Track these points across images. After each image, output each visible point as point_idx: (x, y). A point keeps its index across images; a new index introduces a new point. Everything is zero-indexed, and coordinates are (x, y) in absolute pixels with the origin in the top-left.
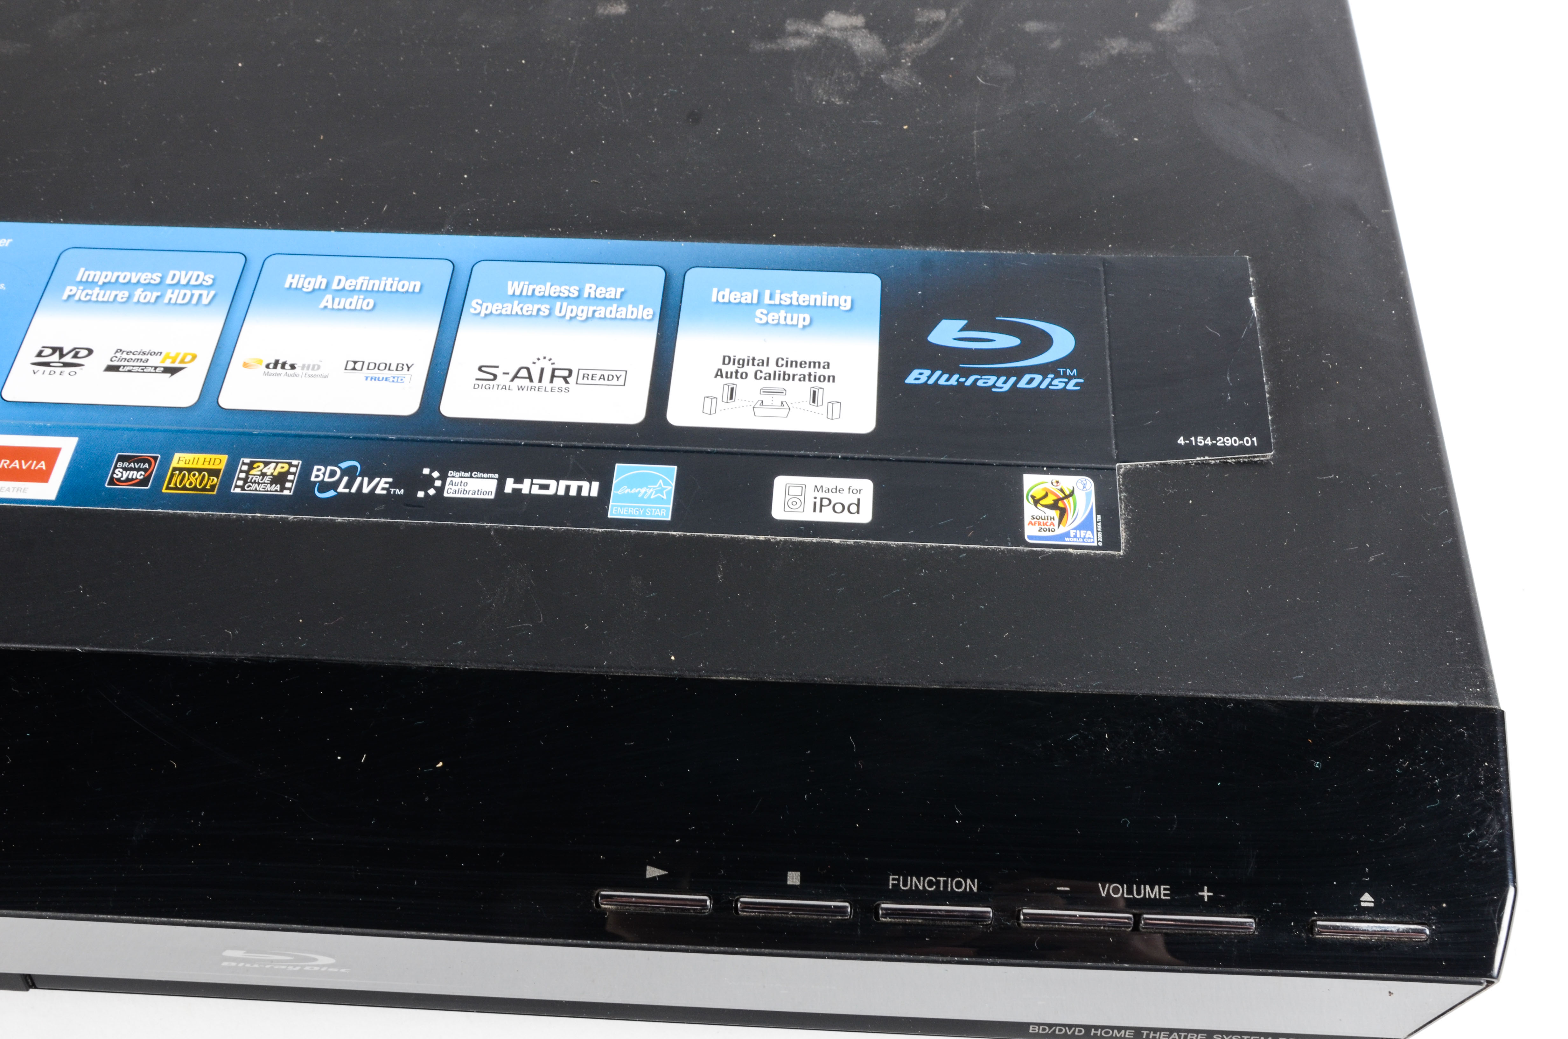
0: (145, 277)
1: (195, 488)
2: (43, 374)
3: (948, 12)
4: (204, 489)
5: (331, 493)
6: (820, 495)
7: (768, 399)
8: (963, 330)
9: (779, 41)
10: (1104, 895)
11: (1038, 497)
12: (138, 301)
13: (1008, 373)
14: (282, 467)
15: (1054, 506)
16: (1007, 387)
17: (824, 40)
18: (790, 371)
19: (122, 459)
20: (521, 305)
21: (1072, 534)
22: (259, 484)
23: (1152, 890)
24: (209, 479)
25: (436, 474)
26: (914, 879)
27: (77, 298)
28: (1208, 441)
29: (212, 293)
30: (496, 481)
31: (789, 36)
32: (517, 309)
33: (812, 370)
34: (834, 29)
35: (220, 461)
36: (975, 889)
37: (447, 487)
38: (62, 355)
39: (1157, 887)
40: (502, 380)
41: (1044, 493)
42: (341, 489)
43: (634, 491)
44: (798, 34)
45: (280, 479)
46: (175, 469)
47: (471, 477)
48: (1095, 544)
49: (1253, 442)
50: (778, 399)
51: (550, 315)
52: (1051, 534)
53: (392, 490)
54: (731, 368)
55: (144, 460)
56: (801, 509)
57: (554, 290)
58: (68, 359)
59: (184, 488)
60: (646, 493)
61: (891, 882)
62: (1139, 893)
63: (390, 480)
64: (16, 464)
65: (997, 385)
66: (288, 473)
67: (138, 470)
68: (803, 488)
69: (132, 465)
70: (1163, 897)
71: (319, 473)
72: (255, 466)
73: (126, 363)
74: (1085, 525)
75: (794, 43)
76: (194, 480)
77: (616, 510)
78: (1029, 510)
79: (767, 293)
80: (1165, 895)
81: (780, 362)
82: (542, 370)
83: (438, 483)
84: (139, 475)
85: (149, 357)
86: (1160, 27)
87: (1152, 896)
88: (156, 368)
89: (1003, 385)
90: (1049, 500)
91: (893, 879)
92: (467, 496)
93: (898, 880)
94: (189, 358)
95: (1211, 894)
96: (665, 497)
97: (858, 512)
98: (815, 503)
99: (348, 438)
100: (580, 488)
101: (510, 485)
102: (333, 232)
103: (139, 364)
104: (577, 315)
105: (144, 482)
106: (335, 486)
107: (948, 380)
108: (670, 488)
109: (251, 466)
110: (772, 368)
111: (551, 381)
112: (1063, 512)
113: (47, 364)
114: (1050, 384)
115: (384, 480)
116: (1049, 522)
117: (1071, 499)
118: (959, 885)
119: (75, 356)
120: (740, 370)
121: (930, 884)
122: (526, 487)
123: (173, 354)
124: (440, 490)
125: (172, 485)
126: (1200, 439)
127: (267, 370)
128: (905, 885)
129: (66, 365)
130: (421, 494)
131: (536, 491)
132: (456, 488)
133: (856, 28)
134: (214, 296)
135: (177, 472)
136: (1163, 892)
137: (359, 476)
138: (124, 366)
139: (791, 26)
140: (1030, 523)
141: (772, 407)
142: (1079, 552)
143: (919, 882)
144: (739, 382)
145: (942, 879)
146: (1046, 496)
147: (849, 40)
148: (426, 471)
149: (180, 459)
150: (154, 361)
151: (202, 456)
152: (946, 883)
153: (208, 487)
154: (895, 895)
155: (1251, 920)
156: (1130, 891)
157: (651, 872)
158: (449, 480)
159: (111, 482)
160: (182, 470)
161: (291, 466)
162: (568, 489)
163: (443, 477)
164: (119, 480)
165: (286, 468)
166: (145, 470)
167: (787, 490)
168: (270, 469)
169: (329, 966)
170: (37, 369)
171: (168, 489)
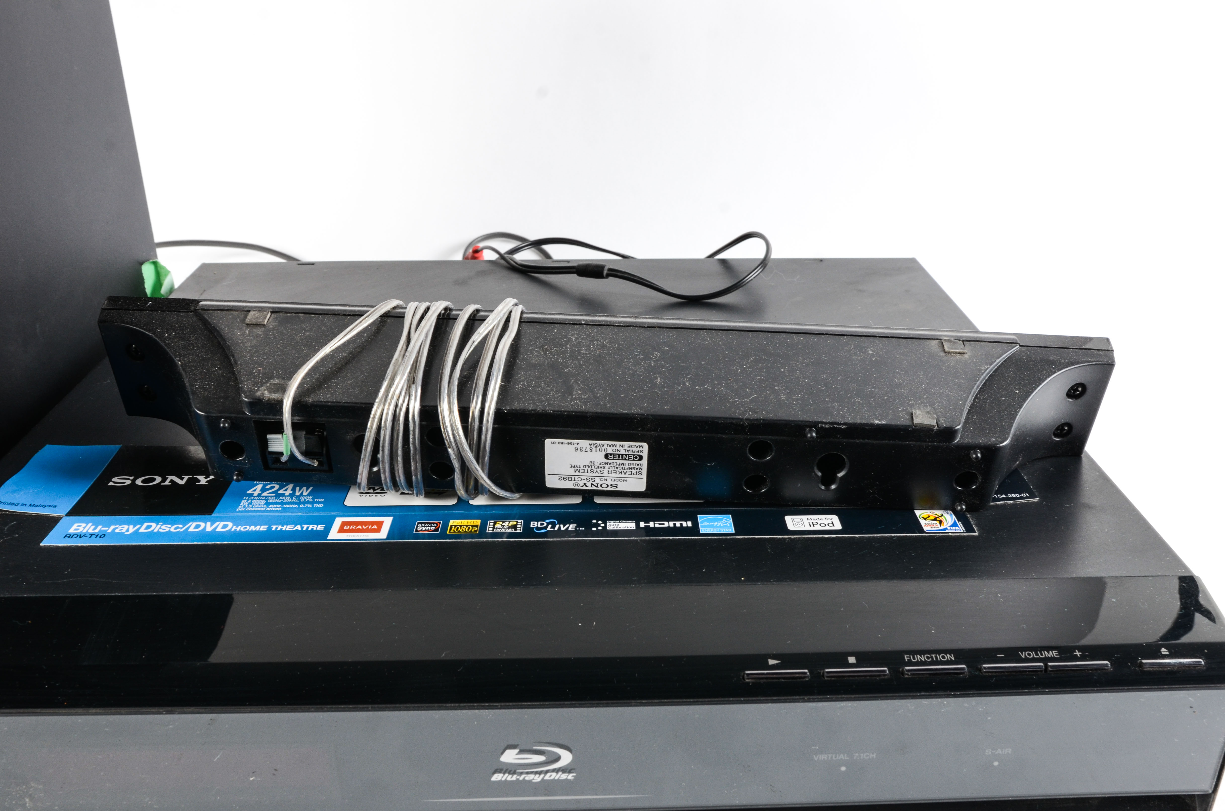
1: (466, 531)
2: (365, 496)
4: (471, 532)
5: (544, 531)
6: (811, 522)
10: (1023, 657)
11: (925, 517)
14: (513, 523)
15: (935, 519)
19: (420, 523)
21: (949, 528)
22: (502, 529)
23: (1049, 653)
24: (472, 529)
25: (600, 522)
26: (918, 656)
28: (1004, 496)
30: (634, 523)
35: (477, 522)
36: (953, 659)
37: (608, 526)
39: (1050, 652)
41: (928, 516)
42: (549, 529)
43: (711, 524)
45: (513, 527)
46: (452, 526)
47: (620, 522)
48: (962, 531)
49: (1026, 495)
52: (937, 529)
53: (578, 528)
55: (434, 523)
56: (803, 526)
59: (459, 531)
60: (718, 524)
61: (906, 658)
62: (1042, 655)
63: (576, 525)
64: (361, 527)
66: (517, 525)
67: (431, 527)
68: (802, 520)
69: (427, 525)
70: (1055, 656)
71: (534, 524)
72: (497, 523)
74: (955, 525)
76: (464, 529)
77: (702, 530)
78: (922, 522)
80: (1056, 655)
83: (603, 525)
87: (1050, 656)
90: (932, 518)
91: (907, 657)
92: (620, 529)
93: (910, 657)
95: (1080, 653)
96: (728, 525)
97: (834, 526)
98: (810, 524)
100: (681, 524)
101: (642, 524)
105: (437, 530)
106: (546, 528)
108: (730, 522)
109: (495, 523)
112: (941, 522)
113: (368, 493)
115: (571, 525)
116: (935, 525)
117: (942, 517)
118: (943, 657)
121: (928, 658)
122: (651, 524)
124: (605, 527)
125: (452, 531)
126: (998, 495)
128: (914, 659)
129: (376, 493)
130: (594, 529)
131: (657, 525)
132: (613, 526)
136: (1054, 654)
137: (557, 524)
140: (925, 526)
142: (955, 534)
143: (922, 657)
145: (934, 655)
146: (929, 517)
148: (594, 521)
149: (454, 522)
151: (466, 521)
152: (936, 657)
153: (473, 531)
154: (910, 663)
155: (1107, 662)
156: (1037, 655)
157: (771, 662)
158: (608, 524)
159: (417, 531)
160: (455, 526)
161: (517, 522)
162: (675, 524)
163: (605, 523)
164: (421, 530)
165: (515, 523)
166: (435, 526)
167: (793, 520)
168: (506, 524)
169: (564, 770)
170: (361, 495)
171: (450, 532)
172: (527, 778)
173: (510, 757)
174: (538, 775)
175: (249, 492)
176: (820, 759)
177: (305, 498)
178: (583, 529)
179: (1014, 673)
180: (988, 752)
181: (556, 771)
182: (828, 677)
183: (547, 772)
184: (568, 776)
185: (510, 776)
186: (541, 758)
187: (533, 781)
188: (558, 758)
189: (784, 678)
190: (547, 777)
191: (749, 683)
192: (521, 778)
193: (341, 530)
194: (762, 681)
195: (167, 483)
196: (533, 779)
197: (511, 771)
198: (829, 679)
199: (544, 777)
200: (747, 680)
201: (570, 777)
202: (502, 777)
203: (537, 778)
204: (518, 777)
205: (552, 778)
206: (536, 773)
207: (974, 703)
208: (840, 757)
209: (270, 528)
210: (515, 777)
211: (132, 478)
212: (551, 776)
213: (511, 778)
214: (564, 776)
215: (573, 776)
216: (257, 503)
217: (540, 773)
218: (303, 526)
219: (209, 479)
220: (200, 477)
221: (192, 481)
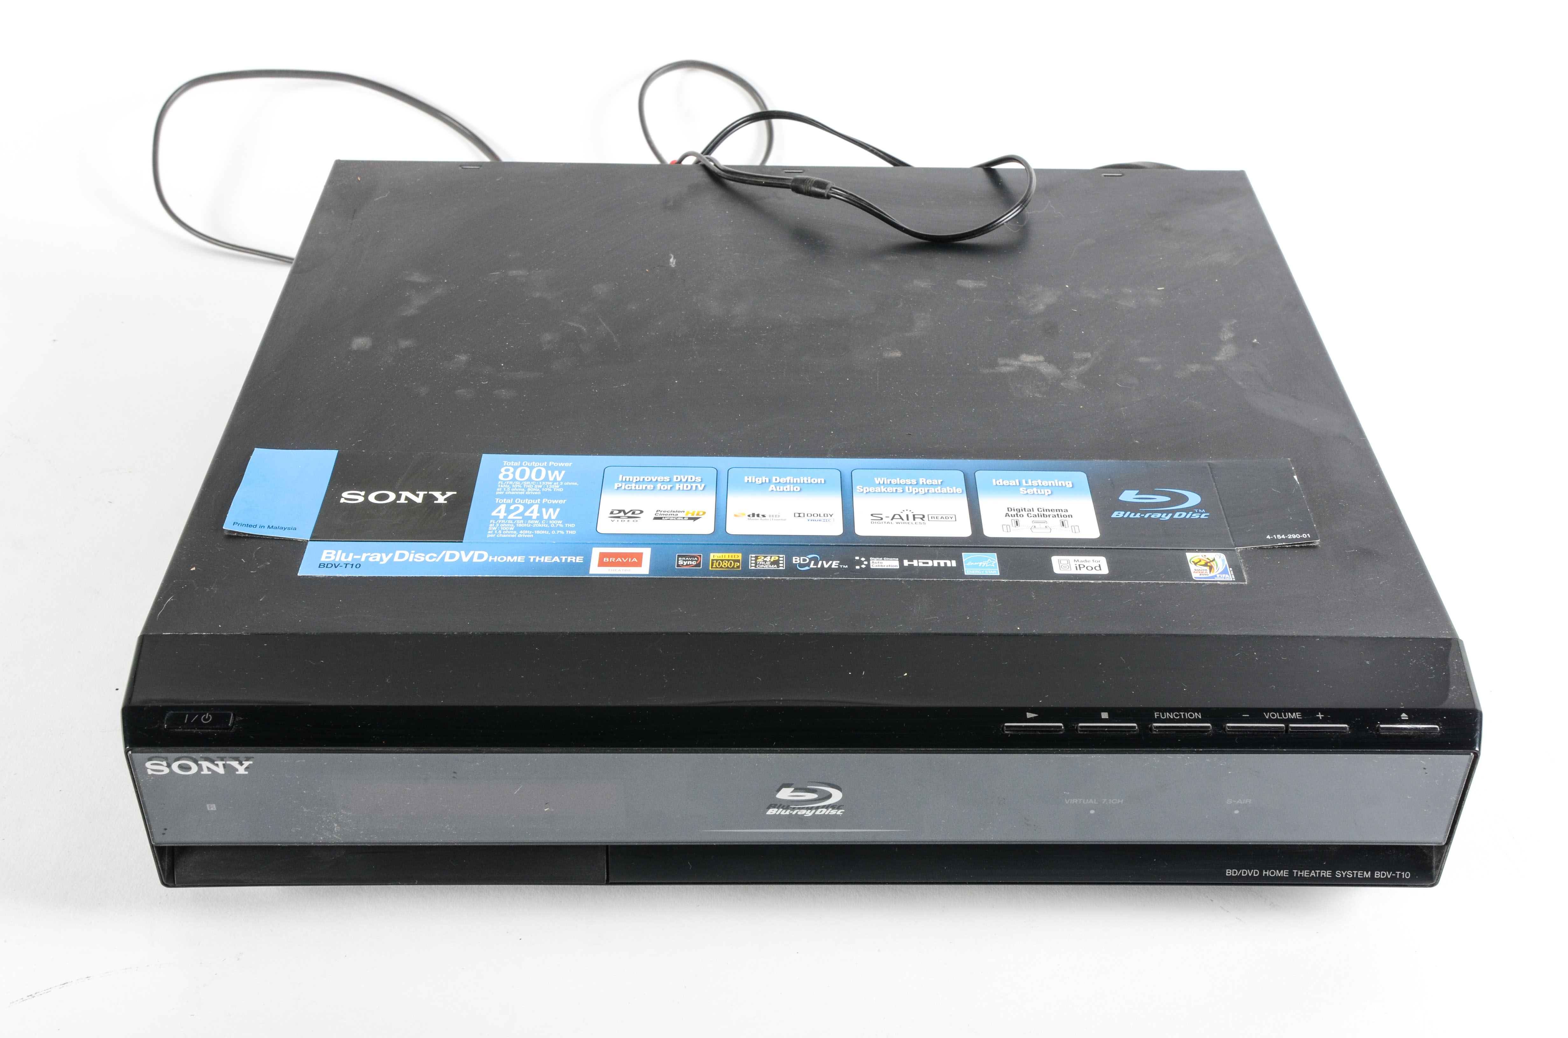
0: (660, 478)
1: (728, 567)
3: (1092, 353)
4: (733, 567)
5: (807, 568)
6: (1078, 563)
7: (1037, 525)
8: (1137, 494)
9: (996, 368)
10: (1267, 718)
11: (1196, 562)
12: (660, 489)
13: (1168, 512)
14: (775, 558)
15: (1206, 565)
16: (1168, 518)
17: (1023, 368)
18: (1047, 513)
19: (679, 556)
20: (886, 488)
21: (1218, 576)
22: (764, 565)
23: (1292, 715)
24: (734, 564)
25: (863, 559)
26: (1168, 714)
27: (623, 488)
28: (1283, 536)
29: (703, 485)
30: (898, 561)
31: (1002, 366)
32: (883, 490)
33: (1058, 513)
34: (1027, 362)
35: (739, 556)
36: (1200, 717)
37: (871, 564)
38: (625, 513)
39: (1294, 714)
40: (886, 519)
41: (1199, 560)
42: (812, 566)
43: (975, 564)
44: (1006, 365)
45: (776, 563)
46: (713, 560)
47: (883, 560)
48: (1231, 580)
49: (1307, 536)
50: (1043, 525)
51: (903, 492)
52: (1206, 576)
53: (841, 566)
54: (1013, 513)
55: (694, 557)
56: (1069, 569)
57: (903, 481)
58: (630, 514)
59: (721, 567)
60: (982, 564)
61: (1156, 715)
62: (1285, 716)
63: (839, 562)
64: (619, 559)
65: (1162, 517)
66: (779, 560)
67: (692, 561)
68: (1068, 562)
69: (687, 559)
71: (796, 560)
72: (759, 558)
73: (665, 516)
74: (1225, 572)
75: (1005, 369)
76: (726, 564)
77: (968, 571)
78: (1192, 567)
79: (1024, 481)
80: (1299, 717)
81: (1040, 510)
82: (907, 515)
83: (866, 563)
84: (694, 563)
85: (677, 513)
86: (1217, 359)
87: (1293, 718)
88: (684, 518)
89: (1166, 517)
90: (1203, 563)
91: (1157, 714)
92: (884, 568)
93: (1160, 714)
94: (701, 513)
95: (1323, 716)
96: (993, 566)
97: (1100, 569)
98: (1076, 567)
99: (808, 545)
100: (945, 564)
101: (906, 563)
102: (763, 458)
103: (672, 516)
104: (919, 492)
105: (698, 565)
106: (808, 565)
107: (1135, 515)
108: (995, 562)
109: (756, 558)
110: (1036, 512)
111: (914, 520)
112: (1211, 568)
113: (619, 517)
114: (1191, 516)
115: (834, 562)
116: (1205, 571)
117: (1214, 562)
118: (1191, 715)
119: (633, 513)
120: (1019, 514)
121: (1176, 715)
122: (915, 563)
123: (691, 512)
124: (868, 565)
125: (714, 567)
126: (1278, 536)
127: (749, 518)
128: (1163, 716)
129: (629, 517)
130: (858, 567)
131: (921, 564)
132: (877, 564)
133: (1040, 362)
134: (705, 486)
135: (715, 561)
136: (1297, 716)
137: (820, 560)
138: (664, 518)
139: (1001, 361)
140: (1194, 572)
141: (1041, 528)
142: (1223, 583)
143: (1171, 715)
144: (1019, 518)
145: (1182, 713)
146: (1200, 561)
147: (1038, 368)
148: (857, 558)
149: (715, 556)
150: (680, 515)
151: (727, 555)
152: (1184, 715)
153: (735, 567)
154: (1159, 720)
155: (1346, 726)
156: (1281, 716)
157: (1030, 715)
158: (871, 562)
159: (678, 566)
160: (717, 560)
161: (779, 557)
162: (939, 563)
163: (868, 561)
164: (682, 565)
165: (777, 558)
166: (695, 560)
167: (1059, 561)
168: (768, 559)
169: (833, 806)
170: (613, 519)
171: (712, 568)
172: (799, 813)
173: (785, 794)
174: (809, 811)
175: (494, 514)
176: (1071, 802)
177: (554, 522)
178: (847, 566)
179: (1256, 733)
180: (1229, 802)
181: (827, 807)
182: (1081, 731)
183: (818, 808)
184: (837, 812)
185: (784, 811)
186: (814, 796)
187: (805, 815)
188: (829, 796)
189: (1040, 731)
190: (818, 812)
191: (1008, 734)
192: (794, 813)
193: (601, 564)
194: (1020, 733)
195: (403, 500)
196: (805, 814)
197: (784, 806)
198: (1082, 733)
199: (815, 812)
200: (1006, 732)
201: (839, 812)
202: (777, 812)
203: (809, 813)
204: (791, 812)
205: (822, 813)
206: (808, 809)
207: (1215, 759)
208: (1090, 802)
209: (527, 560)
210: (788, 812)
211: (363, 493)
212: (821, 811)
213: (785, 812)
214: (833, 812)
215: (841, 812)
216: (506, 529)
217: (811, 809)
218: (561, 557)
219: (446, 496)
220: (437, 494)
221: (429, 499)
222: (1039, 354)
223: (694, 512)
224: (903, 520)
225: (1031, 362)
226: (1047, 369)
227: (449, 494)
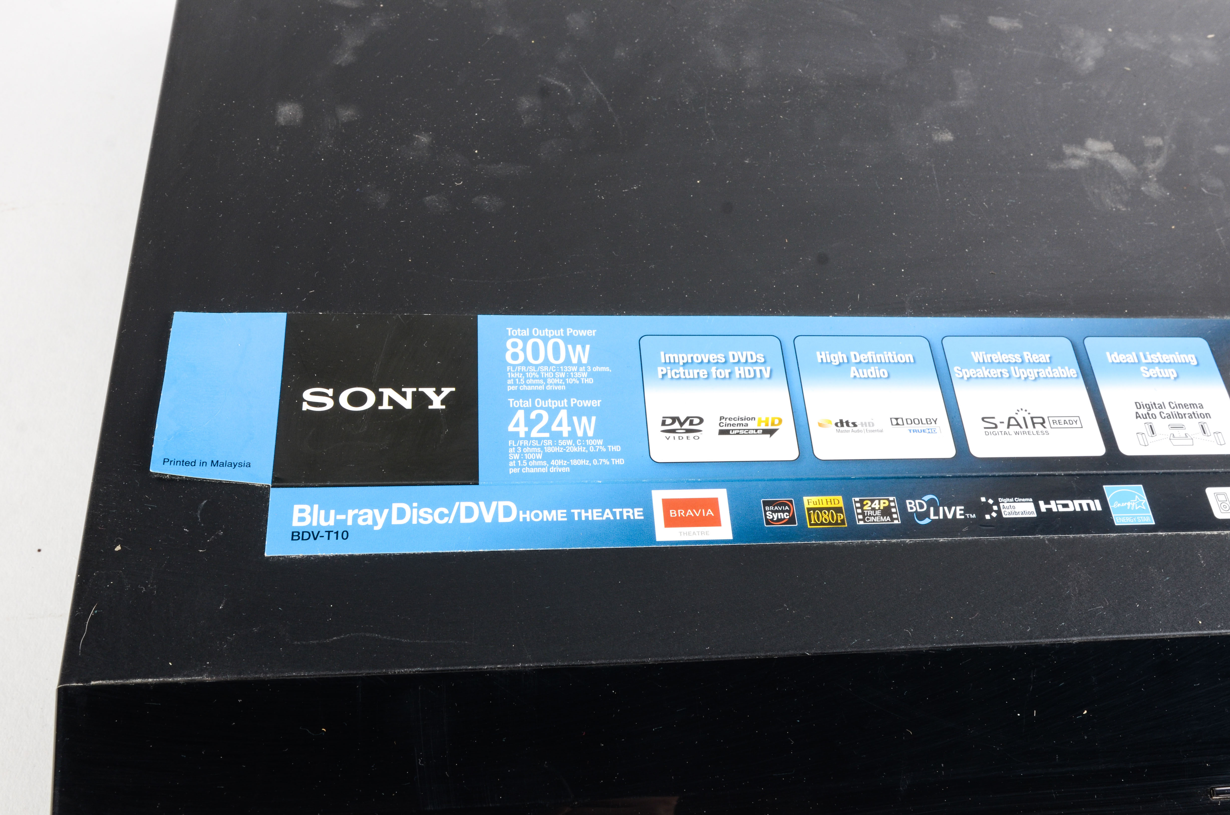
0: (713, 357)
1: (830, 523)
2: (674, 439)
3: (1163, 139)
4: (837, 523)
5: (927, 521)
7: (1176, 432)
9: (1064, 161)
12: (717, 378)
14: (884, 504)
17: (1093, 161)
18: (1182, 411)
19: (766, 503)
20: (988, 370)
22: (874, 517)
24: (837, 516)
25: (991, 501)
27: (669, 376)
29: (769, 369)
30: (1032, 504)
31: (1069, 158)
32: (986, 373)
33: (1195, 410)
34: (1096, 152)
35: (838, 501)
37: (1002, 510)
38: (682, 424)
40: (1003, 427)
42: (932, 517)
43: (1123, 505)
44: (1074, 156)
45: (886, 512)
46: (809, 509)
47: (1015, 502)
50: (1182, 433)
51: (1010, 376)
53: (967, 515)
54: (1143, 411)
55: (783, 504)
57: (1004, 358)
58: (687, 426)
59: (822, 524)
60: (1131, 506)
63: (962, 507)
64: (690, 513)
66: (890, 507)
67: (783, 512)
69: (776, 508)
71: (912, 506)
72: (865, 503)
73: (732, 428)
75: (1076, 164)
76: (826, 517)
79: (1141, 354)
81: (1172, 405)
82: (1024, 418)
84: (786, 516)
85: (746, 422)
88: (756, 430)
92: (1018, 516)
94: (777, 422)
96: (1144, 508)
99: (919, 478)
100: (1088, 506)
101: (1043, 507)
102: (831, 317)
103: (741, 428)
104: (1028, 377)
105: (791, 520)
106: (926, 514)
108: (1144, 501)
109: (862, 503)
110: (1168, 410)
111: (1034, 427)
113: (673, 431)
115: (958, 508)
119: (691, 423)
120: (1150, 413)
122: (1054, 507)
123: (764, 419)
124: (999, 512)
125: (813, 522)
127: (838, 428)
129: (688, 431)
130: (988, 517)
131: (1061, 509)
132: (1009, 510)
133: (1109, 151)
134: (771, 371)
135: (812, 511)
137: (940, 505)
138: (732, 430)
139: (1068, 150)
141: (1180, 438)
144: (1152, 420)
147: (1110, 161)
148: (983, 499)
149: (810, 501)
150: (752, 425)
151: (824, 498)
153: (839, 522)
158: (1001, 505)
159: (768, 522)
160: (814, 509)
161: (890, 501)
162: (1080, 505)
163: (997, 503)
164: (772, 520)
165: (887, 504)
166: (787, 511)
167: (1216, 497)
168: (876, 505)
170: (668, 435)
171: (811, 525)
175: (511, 428)
177: (593, 442)
178: (974, 516)
193: (670, 522)
195: (385, 406)
209: (570, 516)
211: (330, 392)
216: (531, 456)
218: (614, 510)
219: (443, 396)
220: (429, 392)
221: (421, 400)
222: (1106, 139)
223: (767, 419)
224: (1021, 427)
225: (1101, 153)
226: (1120, 164)
227: (446, 391)
